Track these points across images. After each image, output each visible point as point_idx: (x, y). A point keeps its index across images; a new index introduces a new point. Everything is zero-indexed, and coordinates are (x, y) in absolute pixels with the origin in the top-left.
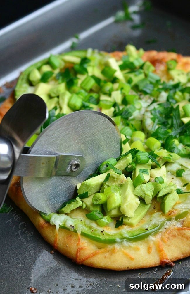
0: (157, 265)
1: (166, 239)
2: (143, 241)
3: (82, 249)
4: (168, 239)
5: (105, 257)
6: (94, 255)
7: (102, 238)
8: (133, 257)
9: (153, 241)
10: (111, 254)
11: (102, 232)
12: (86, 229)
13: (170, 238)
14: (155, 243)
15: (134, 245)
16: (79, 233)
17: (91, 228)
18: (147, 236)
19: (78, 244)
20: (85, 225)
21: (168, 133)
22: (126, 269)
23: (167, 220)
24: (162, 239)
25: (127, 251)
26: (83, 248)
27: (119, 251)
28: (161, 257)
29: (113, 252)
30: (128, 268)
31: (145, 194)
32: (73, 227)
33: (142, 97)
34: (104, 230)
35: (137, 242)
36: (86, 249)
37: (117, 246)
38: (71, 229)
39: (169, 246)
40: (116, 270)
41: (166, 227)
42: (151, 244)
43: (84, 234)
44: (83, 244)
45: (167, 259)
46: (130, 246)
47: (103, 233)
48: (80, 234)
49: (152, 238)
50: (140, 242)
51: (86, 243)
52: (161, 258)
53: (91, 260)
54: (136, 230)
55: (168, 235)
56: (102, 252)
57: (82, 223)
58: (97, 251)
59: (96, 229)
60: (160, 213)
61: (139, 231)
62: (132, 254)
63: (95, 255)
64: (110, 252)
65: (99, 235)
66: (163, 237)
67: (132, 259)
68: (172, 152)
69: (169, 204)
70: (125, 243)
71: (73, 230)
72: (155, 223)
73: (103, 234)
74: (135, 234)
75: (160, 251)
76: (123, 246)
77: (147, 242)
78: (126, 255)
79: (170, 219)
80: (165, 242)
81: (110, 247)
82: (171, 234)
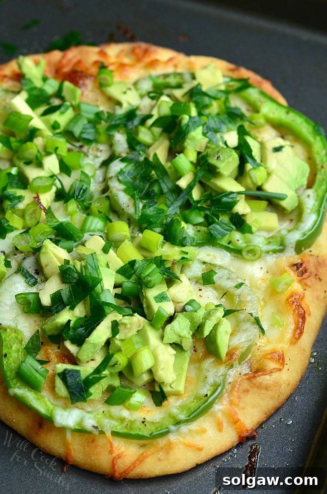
0: (235, 444)
1: (237, 401)
2: (206, 415)
3: (119, 457)
4: (239, 398)
5: (160, 460)
6: (140, 460)
7: (146, 432)
8: (200, 447)
9: (220, 410)
10: (168, 453)
11: (143, 422)
12: (117, 424)
13: (242, 395)
14: (223, 413)
15: (194, 426)
16: (108, 434)
17: (123, 419)
19: (111, 452)
20: (112, 418)
22: (194, 465)
23: (229, 369)
24: (231, 403)
25: (189, 440)
26: (122, 455)
27: (177, 444)
28: (238, 430)
29: (169, 447)
30: (197, 464)
31: (180, 336)
32: (96, 428)
34: (144, 419)
35: (198, 420)
36: (126, 455)
37: (172, 437)
38: (94, 433)
39: (244, 408)
40: (180, 472)
41: (230, 380)
42: (220, 415)
43: (115, 434)
44: (119, 449)
46: (190, 431)
47: (145, 423)
48: (110, 435)
49: (217, 407)
50: (202, 419)
51: (122, 446)
52: (240, 432)
53: (139, 470)
54: (187, 400)
55: (238, 392)
56: (153, 453)
57: (105, 415)
58: (144, 454)
59: (133, 420)
61: (196, 401)
62: (198, 441)
63: (142, 460)
64: (164, 449)
65: (140, 430)
66: (231, 398)
67: (200, 450)
70: (184, 429)
71: (97, 433)
72: (214, 381)
73: (146, 425)
74: (192, 411)
75: (235, 422)
76: (181, 435)
77: (213, 415)
78: (189, 446)
79: (232, 367)
80: (236, 405)
81: (162, 442)
82: (240, 390)
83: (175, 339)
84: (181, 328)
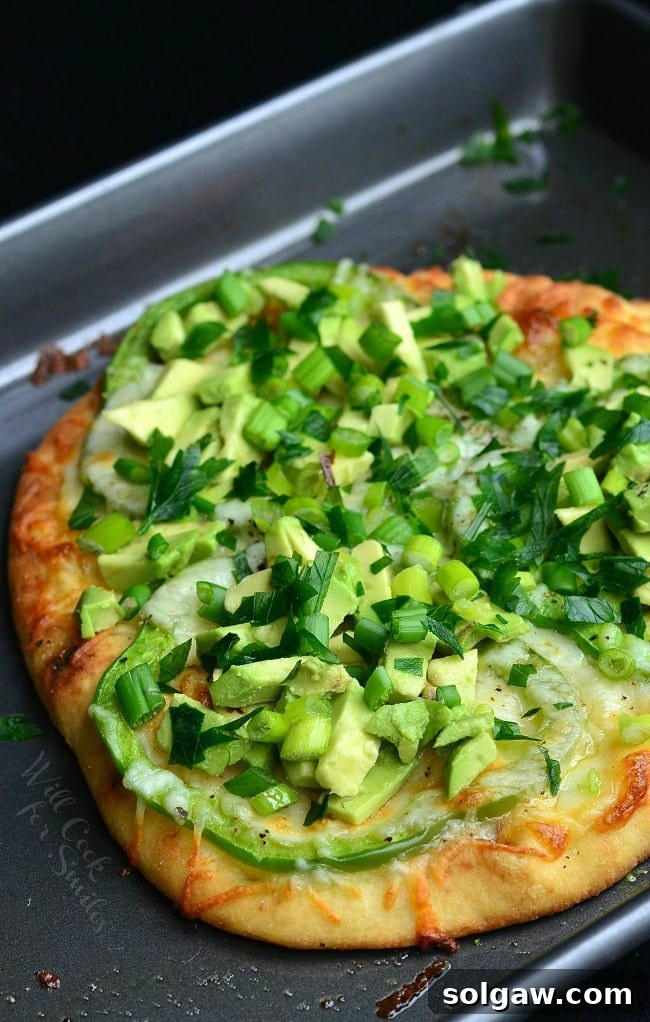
0: (407, 945)
1: (441, 874)
2: (374, 871)
3: (198, 876)
4: (449, 871)
5: (261, 909)
6: (232, 896)
7: (258, 854)
8: (338, 917)
9: (402, 874)
10: (279, 903)
11: (262, 836)
12: (222, 822)
13: (456, 870)
14: (405, 881)
15: (344, 880)
16: (198, 832)
17: (234, 819)
18: (386, 859)
19: (190, 863)
20: (220, 810)
21: (513, 548)
22: (317, 946)
23: (454, 817)
24: (430, 873)
25: (324, 898)
26: (204, 876)
27: (300, 894)
28: (420, 922)
29: (283, 895)
30: (322, 945)
31: (399, 732)
32: (184, 813)
33: (466, 424)
34: (267, 831)
35: (357, 874)
36: (210, 878)
37: (296, 881)
38: (177, 819)
39: (448, 891)
40: (291, 946)
41: (448, 836)
42: (397, 882)
43: (210, 836)
44: (204, 864)
45: (437, 931)
46: (334, 884)
47: (264, 839)
48: (200, 835)
49: (399, 866)
50: (365, 874)
51: (213, 861)
52: (420, 925)
53: (222, 912)
54: (357, 837)
55: (450, 860)
56: (255, 894)
57: (213, 803)
58: (241, 889)
59: (248, 826)
60: (437, 793)
61: (367, 841)
62: (337, 906)
63: (232, 898)
64: (275, 894)
65: (252, 845)
66: (434, 865)
67: (335, 921)
68: (508, 610)
69: (465, 769)
70: (322, 874)
71: (182, 822)
72: (414, 823)
73: (264, 843)
74: (352, 852)
75: (418, 905)
76: (314, 883)
77: (386, 877)
78: (319, 906)
79: (461, 816)
80: (437, 881)
81: (278, 880)
82: (457, 860)
83: (388, 732)
84: (409, 721)
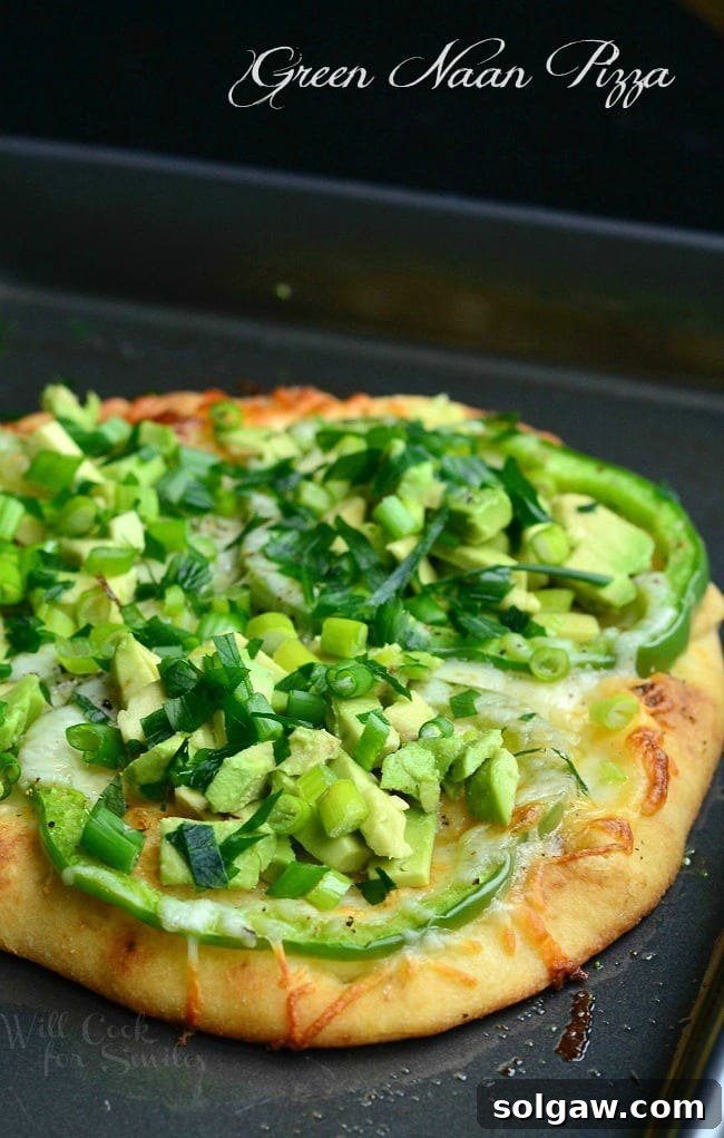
0: (542, 987)
1: (540, 901)
2: (478, 920)
3: (302, 992)
4: (545, 897)
5: (386, 999)
7: (355, 941)
8: (470, 978)
9: (507, 912)
10: (403, 986)
11: (349, 924)
12: (293, 929)
13: (550, 893)
14: (515, 919)
15: (458, 938)
16: (278, 947)
17: (306, 921)
18: (485, 901)
19: (283, 983)
22: (459, 1020)
24: (530, 903)
25: (446, 962)
26: (307, 990)
27: (422, 968)
28: (546, 957)
29: (404, 977)
30: (465, 1016)
32: (251, 933)
34: (352, 918)
35: (462, 929)
36: (314, 990)
37: (411, 955)
38: (246, 942)
39: (555, 917)
40: (430, 1032)
41: (524, 862)
42: (507, 921)
43: (292, 948)
44: (300, 978)
46: (448, 947)
47: (352, 927)
48: (281, 949)
49: (501, 906)
50: (470, 927)
51: (306, 973)
52: (551, 956)
53: (343, 1022)
54: (442, 893)
55: (541, 884)
56: (372, 988)
59: (325, 921)
61: (457, 892)
62: (464, 966)
63: (351, 1001)
64: (394, 980)
65: (344, 936)
66: (529, 894)
67: (469, 983)
70: (435, 938)
71: (253, 943)
72: (491, 857)
73: (354, 931)
74: (450, 905)
75: (539, 939)
76: (430, 951)
77: (493, 922)
78: (449, 975)
79: (525, 839)
80: (541, 909)
81: (390, 965)
82: (546, 883)
